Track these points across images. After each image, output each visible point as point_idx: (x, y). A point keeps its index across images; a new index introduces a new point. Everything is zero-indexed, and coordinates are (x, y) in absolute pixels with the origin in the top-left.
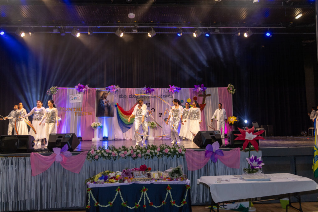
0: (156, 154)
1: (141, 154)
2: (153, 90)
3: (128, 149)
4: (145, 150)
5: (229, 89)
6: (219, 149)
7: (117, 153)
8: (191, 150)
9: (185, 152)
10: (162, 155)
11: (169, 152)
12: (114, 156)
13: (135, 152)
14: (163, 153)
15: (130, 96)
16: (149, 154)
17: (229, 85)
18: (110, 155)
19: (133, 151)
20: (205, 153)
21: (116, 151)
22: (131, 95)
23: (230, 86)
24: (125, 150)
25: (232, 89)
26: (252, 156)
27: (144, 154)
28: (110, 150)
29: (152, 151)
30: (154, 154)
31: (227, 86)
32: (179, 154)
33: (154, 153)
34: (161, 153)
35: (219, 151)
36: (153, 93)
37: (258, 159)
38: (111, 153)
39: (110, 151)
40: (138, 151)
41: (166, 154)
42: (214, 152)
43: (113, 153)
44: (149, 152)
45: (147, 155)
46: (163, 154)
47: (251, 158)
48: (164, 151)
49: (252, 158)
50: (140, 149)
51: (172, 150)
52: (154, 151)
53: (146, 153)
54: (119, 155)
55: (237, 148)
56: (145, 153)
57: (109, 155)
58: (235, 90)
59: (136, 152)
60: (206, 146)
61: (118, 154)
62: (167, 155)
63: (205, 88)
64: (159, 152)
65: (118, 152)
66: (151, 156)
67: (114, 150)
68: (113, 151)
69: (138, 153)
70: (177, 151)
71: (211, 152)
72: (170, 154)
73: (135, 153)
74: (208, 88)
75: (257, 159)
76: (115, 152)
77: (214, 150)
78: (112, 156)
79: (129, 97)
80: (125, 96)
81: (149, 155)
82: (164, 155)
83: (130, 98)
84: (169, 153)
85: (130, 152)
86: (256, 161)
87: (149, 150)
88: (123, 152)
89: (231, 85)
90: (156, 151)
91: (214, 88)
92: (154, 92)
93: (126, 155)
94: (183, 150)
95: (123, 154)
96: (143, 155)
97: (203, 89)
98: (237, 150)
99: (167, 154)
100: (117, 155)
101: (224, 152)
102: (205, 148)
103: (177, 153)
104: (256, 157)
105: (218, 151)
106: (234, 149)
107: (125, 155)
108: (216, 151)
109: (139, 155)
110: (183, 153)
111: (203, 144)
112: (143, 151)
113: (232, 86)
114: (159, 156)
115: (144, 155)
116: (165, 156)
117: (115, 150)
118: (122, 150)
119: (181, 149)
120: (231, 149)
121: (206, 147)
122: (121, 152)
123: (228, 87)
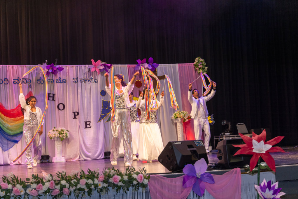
0: (96, 186)
1: (69, 189)
2: (61, 69)
3: (44, 181)
4: (75, 181)
5: (197, 66)
6: (206, 173)
7: (23, 190)
8: (158, 176)
9: (149, 181)
10: (107, 187)
11: (120, 181)
12: (17, 194)
13: (57, 184)
14: (110, 184)
15: (16, 81)
16: (84, 187)
17: (197, 59)
18: (9, 193)
19: (54, 184)
20: (182, 179)
21: (21, 185)
22: (18, 79)
23: (199, 61)
24: (38, 183)
25: (201, 66)
26: (264, 182)
27: (74, 188)
28: (9, 183)
29: (90, 181)
30: (93, 187)
31: (193, 61)
32: (138, 184)
33: (94, 184)
34: (106, 185)
35: (207, 176)
36: (61, 75)
37: (274, 186)
38: (12, 190)
39: (10, 187)
40: (63, 182)
41: (114, 186)
42: (198, 178)
43: (15, 189)
44: (84, 183)
45: (80, 189)
46: (109, 186)
47: (262, 185)
48: (111, 180)
49: (265, 184)
50: (66, 180)
51: (126, 178)
52: (93, 181)
53: (79, 186)
54: (26, 194)
55: (235, 169)
56: (76, 186)
57: (6, 193)
58: (206, 68)
59: (59, 185)
60: (183, 168)
61: (25, 190)
62: (116, 188)
63: (155, 64)
64: (101, 183)
65: (25, 187)
66: (86, 190)
67: (16, 183)
68: (14, 186)
69: (63, 187)
70: (135, 179)
71: (194, 179)
72: (122, 184)
73: (58, 187)
74: (160, 66)
75: (272, 186)
76: (19, 187)
77: (199, 174)
78: (12, 194)
79: (14, 83)
80: (5, 80)
81: (83, 190)
82: (110, 188)
83: (17, 84)
84: (120, 184)
85: (47, 185)
86: (270, 189)
87: (84, 181)
88: (34, 186)
89: (201, 60)
90: (96, 181)
91: (172, 64)
92: (62, 72)
93: (41, 192)
94: (145, 178)
95: (35, 189)
96: (72, 189)
97: (152, 66)
98: (236, 171)
99: (117, 186)
100: (23, 193)
101: (215, 177)
102: (181, 171)
103: (135, 182)
104: (269, 183)
105: (204, 176)
106: (231, 170)
107: (38, 191)
108: (202, 175)
109: (66, 190)
110: (146, 181)
111: (178, 164)
112: (72, 182)
113: (202, 62)
114: (101, 190)
115: (75, 190)
116: (113, 189)
117: (18, 183)
118: (32, 183)
119: (141, 175)
120: (226, 172)
121: (184, 170)
122: (30, 186)
123: (195, 63)
